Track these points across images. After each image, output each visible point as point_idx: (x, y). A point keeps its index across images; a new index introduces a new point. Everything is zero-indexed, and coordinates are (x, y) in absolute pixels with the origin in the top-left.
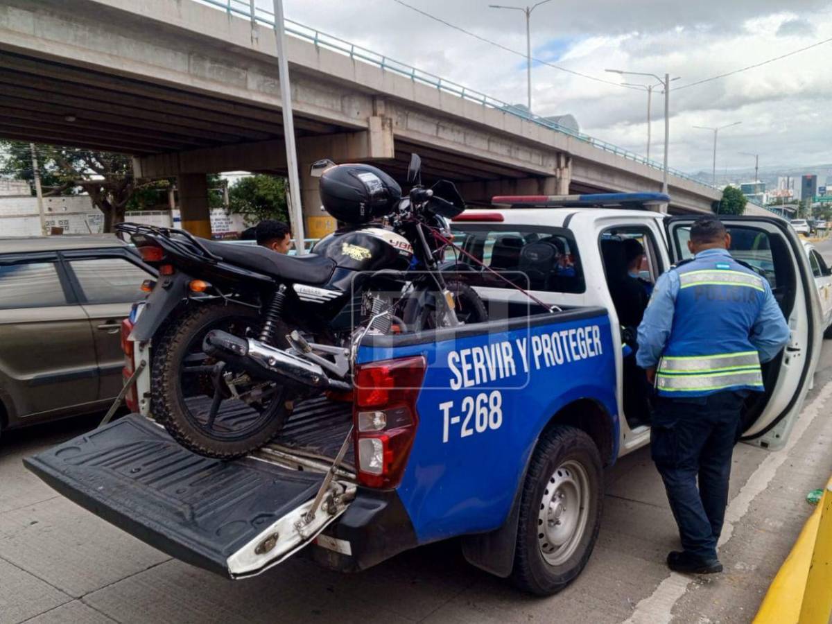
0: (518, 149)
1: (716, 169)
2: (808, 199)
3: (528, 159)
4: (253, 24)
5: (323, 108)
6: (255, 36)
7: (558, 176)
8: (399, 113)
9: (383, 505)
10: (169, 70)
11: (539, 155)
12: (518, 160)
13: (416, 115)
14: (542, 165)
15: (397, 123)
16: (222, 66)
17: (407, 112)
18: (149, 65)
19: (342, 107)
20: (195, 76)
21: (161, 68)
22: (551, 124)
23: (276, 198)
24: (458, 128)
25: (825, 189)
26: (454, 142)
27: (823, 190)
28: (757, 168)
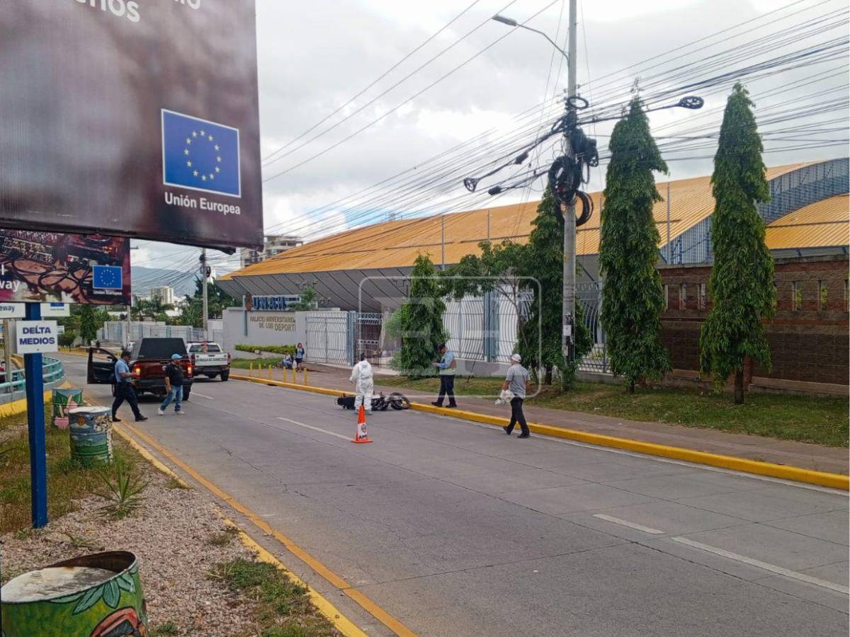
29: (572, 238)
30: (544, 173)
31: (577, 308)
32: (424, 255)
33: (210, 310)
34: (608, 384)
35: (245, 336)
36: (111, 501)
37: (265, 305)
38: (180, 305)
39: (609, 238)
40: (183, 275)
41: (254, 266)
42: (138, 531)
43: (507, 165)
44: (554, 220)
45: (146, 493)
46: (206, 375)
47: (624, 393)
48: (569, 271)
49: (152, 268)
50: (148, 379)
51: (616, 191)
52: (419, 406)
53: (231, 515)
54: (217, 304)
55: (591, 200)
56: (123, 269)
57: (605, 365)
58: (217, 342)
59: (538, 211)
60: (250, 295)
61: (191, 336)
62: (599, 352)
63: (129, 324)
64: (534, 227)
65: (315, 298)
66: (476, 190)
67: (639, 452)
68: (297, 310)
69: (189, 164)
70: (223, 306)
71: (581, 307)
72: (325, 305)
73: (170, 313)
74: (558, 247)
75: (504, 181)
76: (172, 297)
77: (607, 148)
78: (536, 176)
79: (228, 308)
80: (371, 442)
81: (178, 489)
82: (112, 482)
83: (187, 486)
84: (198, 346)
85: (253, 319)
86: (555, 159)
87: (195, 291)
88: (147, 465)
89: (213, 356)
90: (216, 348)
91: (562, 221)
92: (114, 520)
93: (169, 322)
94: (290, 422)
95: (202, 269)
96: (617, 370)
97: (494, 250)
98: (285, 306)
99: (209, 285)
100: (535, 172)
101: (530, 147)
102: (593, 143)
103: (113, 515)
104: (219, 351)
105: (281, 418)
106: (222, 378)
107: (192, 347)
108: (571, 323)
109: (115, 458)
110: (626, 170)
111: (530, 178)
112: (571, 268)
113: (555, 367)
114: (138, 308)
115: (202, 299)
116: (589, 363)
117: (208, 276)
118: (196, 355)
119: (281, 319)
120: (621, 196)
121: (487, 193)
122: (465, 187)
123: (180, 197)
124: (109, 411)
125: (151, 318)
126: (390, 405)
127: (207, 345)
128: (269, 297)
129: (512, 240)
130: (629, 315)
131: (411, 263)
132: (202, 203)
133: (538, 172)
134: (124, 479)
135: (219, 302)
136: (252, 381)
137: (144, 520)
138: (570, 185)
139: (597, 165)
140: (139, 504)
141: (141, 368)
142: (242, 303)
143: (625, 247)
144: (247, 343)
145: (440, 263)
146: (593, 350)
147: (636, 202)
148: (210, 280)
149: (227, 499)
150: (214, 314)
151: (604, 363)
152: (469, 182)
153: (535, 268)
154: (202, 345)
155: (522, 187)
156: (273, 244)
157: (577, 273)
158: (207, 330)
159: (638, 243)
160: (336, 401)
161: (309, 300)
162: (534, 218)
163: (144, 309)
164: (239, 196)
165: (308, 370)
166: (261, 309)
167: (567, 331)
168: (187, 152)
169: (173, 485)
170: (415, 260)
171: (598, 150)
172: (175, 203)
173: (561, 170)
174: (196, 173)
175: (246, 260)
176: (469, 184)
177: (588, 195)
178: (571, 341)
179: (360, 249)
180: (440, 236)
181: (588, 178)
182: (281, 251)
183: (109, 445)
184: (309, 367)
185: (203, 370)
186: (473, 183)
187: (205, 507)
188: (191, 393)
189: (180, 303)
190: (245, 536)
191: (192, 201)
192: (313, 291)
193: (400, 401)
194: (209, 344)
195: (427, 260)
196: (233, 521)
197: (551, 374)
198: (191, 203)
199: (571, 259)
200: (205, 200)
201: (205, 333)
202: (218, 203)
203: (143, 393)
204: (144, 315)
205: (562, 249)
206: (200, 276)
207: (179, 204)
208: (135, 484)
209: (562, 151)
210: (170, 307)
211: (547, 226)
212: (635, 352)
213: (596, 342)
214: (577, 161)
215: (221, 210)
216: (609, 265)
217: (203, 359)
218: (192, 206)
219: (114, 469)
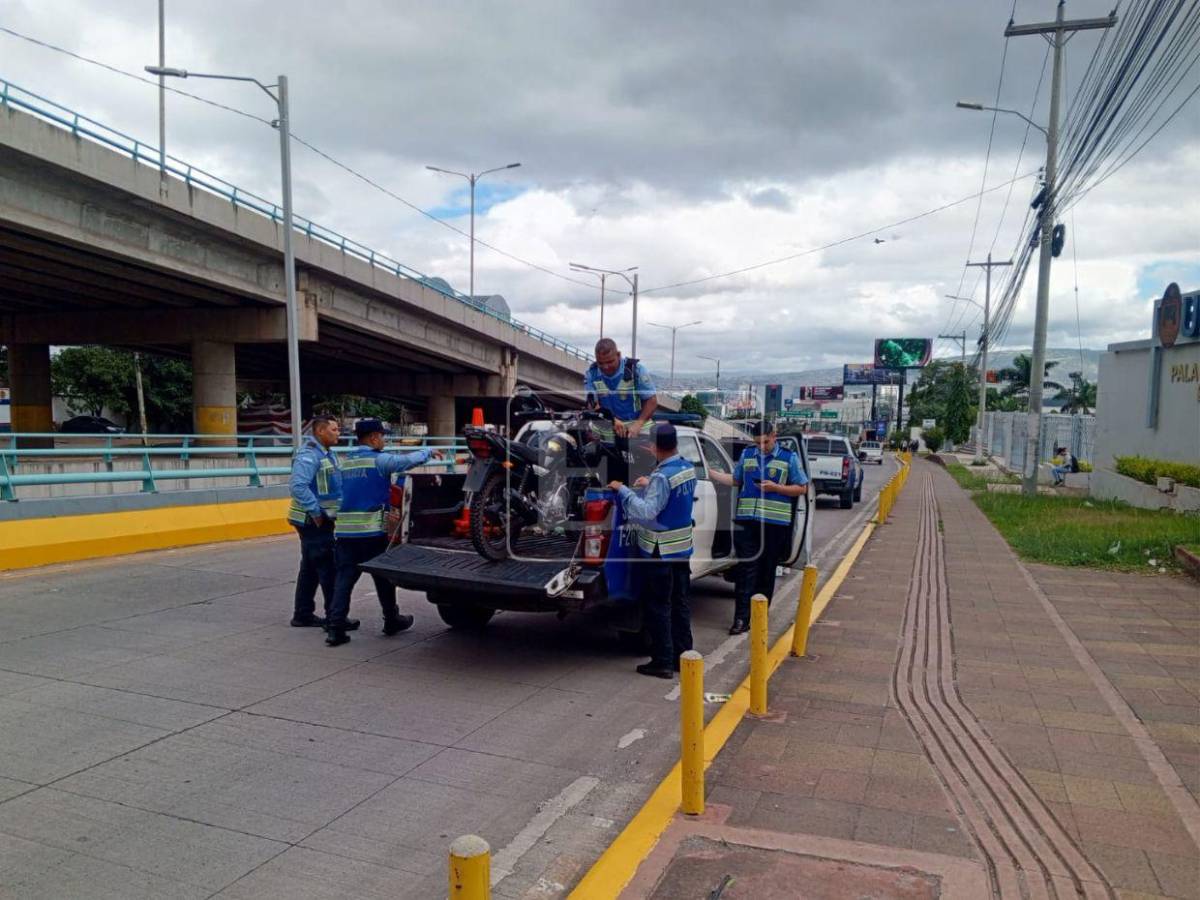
0: (459, 340)
1: (675, 371)
2: (773, 412)
3: (470, 352)
4: (163, 175)
5: (236, 277)
6: (164, 188)
7: (503, 374)
8: (325, 289)
9: (598, 573)
10: (58, 221)
11: (481, 348)
12: (459, 352)
13: (345, 293)
14: (485, 361)
15: (321, 300)
16: (120, 221)
17: (333, 287)
18: (34, 214)
19: (258, 277)
20: (88, 231)
21: (49, 218)
22: (478, 304)
23: (117, 379)
24: (393, 311)
25: (791, 402)
26: (386, 327)
27: (789, 403)
28: (718, 375)
35: (1151, 430)
85: (1178, 374)
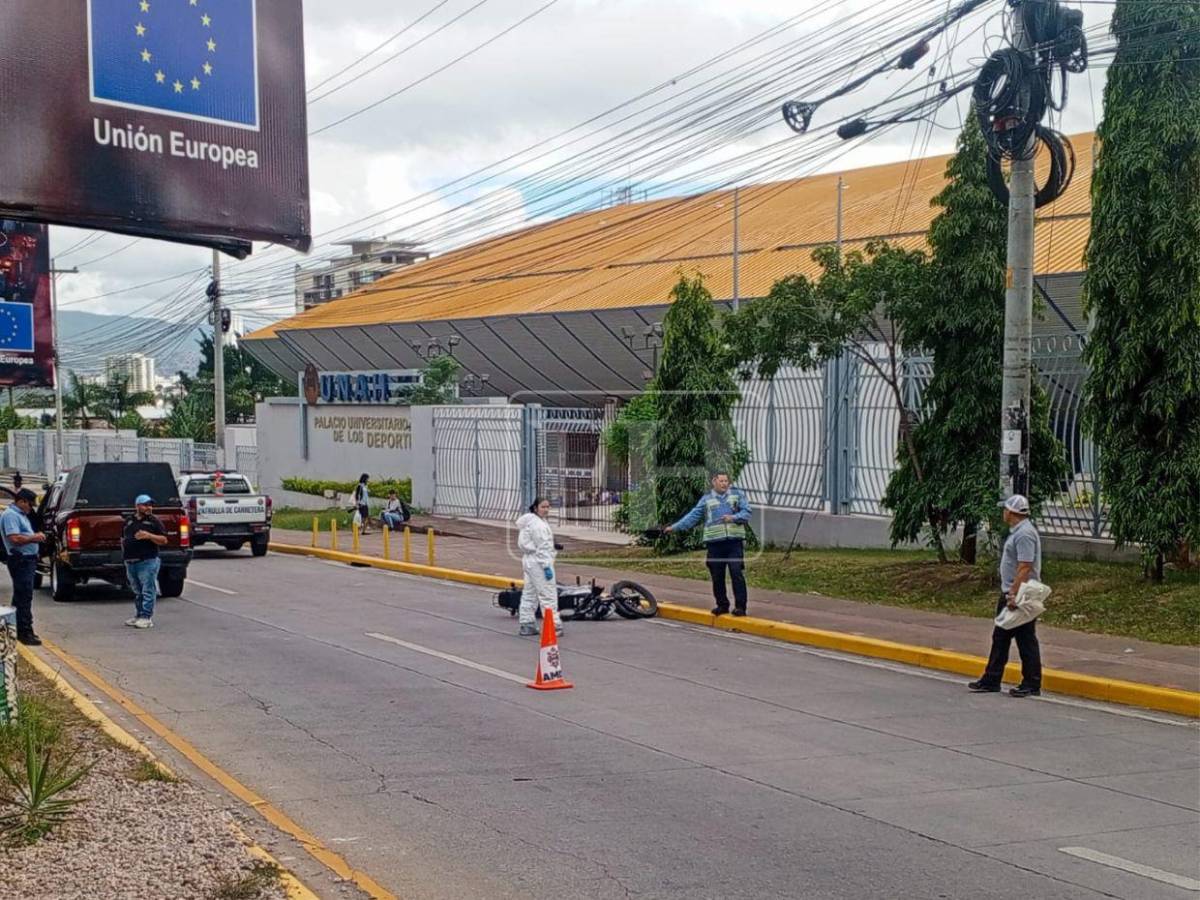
29: (1026, 235)
30: (964, 87)
31: (1034, 392)
32: (692, 278)
33: (229, 405)
34: (1103, 563)
35: (304, 460)
36: (12, 806)
37: (345, 393)
38: (168, 395)
39: (1108, 234)
40: (173, 328)
41: (324, 307)
42: (68, 870)
43: (880, 70)
44: (984, 194)
45: (86, 790)
46: (220, 544)
47: (1140, 583)
48: (1017, 307)
49: (108, 314)
50: (97, 550)
51: (1126, 126)
52: (678, 612)
53: (266, 839)
54: (246, 392)
55: (1069, 146)
56: (35, 309)
57: (1097, 521)
58: (245, 472)
59: (948, 174)
60: (315, 371)
61: (189, 460)
62: (1085, 492)
63: (59, 434)
64: (939, 210)
65: (454, 377)
66: (809, 129)
67: (1167, 712)
68: (415, 401)
69: (146, 56)
70: (259, 397)
71: (1044, 393)
72: (476, 391)
73: (146, 412)
74: (992, 255)
75: (874, 108)
76: (151, 377)
77: (1107, 30)
78: (946, 94)
79: (268, 400)
80: (570, 687)
81: (152, 782)
82: (15, 767)
83: (173, 776)
84: (204, 482)
85: (319, 422)
86: (989, 55)
87: (198, 364)
88: (90, 732)
89: (236, 502)
90: (241, 486)
91: (1003, 195)
92: (17, 845)
93: (145, 430)
94: (395, 644)
95: (213, 315)
96: (1124, 533)
97: (848, 263)
98: (388, 393)
99: (228, 350)
100: (943, 85)
101: (933, 29)
102: (1076, 19)
103: (14, 836)
104: (247, 491)
105: (376, 635)
106: (254, 551)
107: (191, 483)
108: (1020, 425)
109: (21, 717)
110: (1150, 77)
111: (932, 100)
112: (1022, 301)
113: (985, 526)
114: (79, 401)
115: (212, 381)
116: (1062, 515)
117: (226, 330)
118: (198, 500)
119: (378, 423)
120: (1137, 138)
121: (835, 135)
122: (784, 121)
123: (126, 130)
124: (8, 615)
125: (105, 423)
126: (613, 608)
127: (223, 479)
128: (355, 374)
129: (891, 243)
130: (1150, 406)
131: (664, 297)
132: (174, 143)
133: (950, 86)
134: (38, 761)
135: (249, 387)
136: (318, 555)
137: (80, 845)
138: (1021, 113)
139: (1082, 69)
140: (71, 813)
141: (82, 526)
142: (297, 389)
143: (1143, 253)
144: (308, 474)
145: (729, 296)
146: (1071, 489)
147: (1172, 152)
148: (230, 339)
149: (258, 805)
150: (238, 414)
151: (1096, 515)
152: (795, 111)
153: (938, 302)
154: (213, 479)
155: (912, 120)
156: (364, 259)
157: (1034, 314)
158: (223, 446)
159: (1172, 243)
160: (496, 600)
161: (441, 381)
162: (937, 190)
163: (93, 404)
164: (256, 128)
165: (436, 533)
166: (337, 401)
167: (1010, 442)
168: (140, 30)
169: (142, 774)
170: (671, 288)
171: (1086, 36)
172: (115, 143)
173: (1002, 81)
174: (160, 77)
175: (308, 296)
176: (793, 116)
177: (1063, 137)
178: (1021, 466)
179: (545, 268)
180: (730, 236)
181: (1064, 98)
182: (382, 275)
183: (10, 688)
184: (438, 527)
185: (216, 532)
186: (802, 112)
187: (209, 821)
188: (186, 580)
189: (169, 389)
190: (294, 881)
191: (152, 138)
192: (451, 361)
193: (636, 600)
194: (227, 476)
195: (698, 290)
196: (269, 852)
197: (974, 539)
198: (150, 143)
199: (1023, 280)
200: (181, 135)
201: (219, 453)
202: (209, 143)
203: (86, 582)
204: (93, 415)
205: (1002, 259)
206: (209, 331)
207: (124, 145)
208: (62, 769)
209: (1005, 37)
210: (146, 398)
211: (966, 207)
212: (1166, 490)
213: (1078, 470)
214: (1039, 59)
215: (216, 159)
216: (1106, 297)
217: (215, 509)
218: (152, 149)
219: (20, 740)
